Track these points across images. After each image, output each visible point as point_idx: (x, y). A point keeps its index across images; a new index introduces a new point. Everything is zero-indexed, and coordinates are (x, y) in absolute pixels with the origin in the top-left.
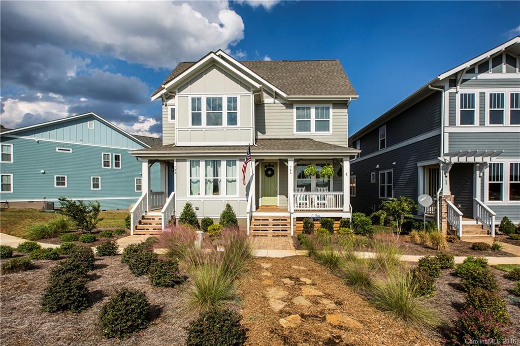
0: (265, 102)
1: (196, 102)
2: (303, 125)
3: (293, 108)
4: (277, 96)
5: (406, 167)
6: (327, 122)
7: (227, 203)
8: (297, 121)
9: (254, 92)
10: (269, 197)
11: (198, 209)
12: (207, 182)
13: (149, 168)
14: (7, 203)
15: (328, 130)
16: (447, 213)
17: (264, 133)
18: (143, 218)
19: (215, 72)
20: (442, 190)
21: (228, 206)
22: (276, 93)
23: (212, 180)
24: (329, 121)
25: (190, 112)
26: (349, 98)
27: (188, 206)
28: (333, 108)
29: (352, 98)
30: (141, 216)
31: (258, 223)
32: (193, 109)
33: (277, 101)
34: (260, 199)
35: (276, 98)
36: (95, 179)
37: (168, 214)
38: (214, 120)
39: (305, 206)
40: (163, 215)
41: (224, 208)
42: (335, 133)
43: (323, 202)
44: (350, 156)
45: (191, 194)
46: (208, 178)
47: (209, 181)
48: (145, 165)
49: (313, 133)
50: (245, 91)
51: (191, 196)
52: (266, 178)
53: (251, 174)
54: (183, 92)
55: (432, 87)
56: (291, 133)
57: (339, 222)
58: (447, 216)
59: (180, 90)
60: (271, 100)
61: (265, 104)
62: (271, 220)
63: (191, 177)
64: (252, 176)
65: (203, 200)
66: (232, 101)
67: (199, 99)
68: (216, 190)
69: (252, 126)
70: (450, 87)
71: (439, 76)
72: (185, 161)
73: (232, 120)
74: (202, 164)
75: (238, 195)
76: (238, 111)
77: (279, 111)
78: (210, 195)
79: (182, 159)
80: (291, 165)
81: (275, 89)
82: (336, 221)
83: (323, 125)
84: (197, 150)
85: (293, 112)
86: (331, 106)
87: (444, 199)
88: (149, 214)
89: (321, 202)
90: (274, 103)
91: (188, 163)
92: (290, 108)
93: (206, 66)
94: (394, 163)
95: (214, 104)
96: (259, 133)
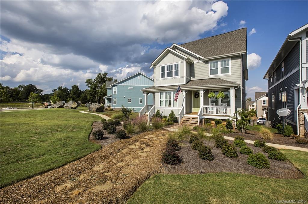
0: (194, 62)
1: (163, 68)
2: (214, 71)
3: (208, 63)
4: (200, 59)
5: (291, 90)
6: (228, 68)
7: (171, 110)
8: (211, 70)
9: (185, 60)
10: (197, 108)
11: (162, 112)
12: (166, 101)
13: (147, 95)
14: (115, 108)
15: (229, 72)
16: (304, 121)
17: (194, 77)
18: (144, 114)
19: (170, 54)
20: (301, 106)
21: (172, 111)
22: (199, 58)
23: (168, 100)
24: (229, 67)
25: (161, 72)
26: (240, 53)
27: (158, 111)
28: (231, 60)
29: (242, 53)
30: (143, 114)
31: (185, 119)
32: (162, 71)
33: (200, 61)
34: (192, 109)
35: (200, 60)
36: (141, 99)
37: (151, 114)
38: (169, 74)
39: (212, 113)
40: (149, 114)
41: (170, 112)
42: (232, 74)
43: (222, 111)
44: (234, 86)
45: (161, 106)
46: (167, 99)
47: (167, 100)
48: (145, 95)
49: (219, 75)
50: (182, 61)
51: (160, 107)
52: (195, 99)
53: (184, 98)
54: (159, 65)
55: (290, 39)
56: (207, 76)
57: (226, 122)
58: (304, 123)
59: (157, 64)
60: (197, 61)
61: (195, 64)
62: (191, 119)
63: (161, 99)
64: (184, 99)
65: (164, 108)
66: (177, 66)
67: (164, 67)
68: (170, 104)
69: (184, 76)
70: (306, 36)
71: (291, 33)
72: (158, 92)
73: (177, 74)
74: (164, 93)
75: (178, 107)
76: (179, 70)
77: (202, 66)
78: (168, 107)
79: (157, 92)
80: (202, 93)
81: (198, 56)
82: (223, 121)
83: (225, 70)
84: (163, 88)
85: (208, 66)
86: (230, 59)
87: (302, 111)
88: (146, 113)
89: (221, 111)
90: (199, 62)
91: (159, 93)
92: (207, 64)
93: (167, 52)
94: (286, 87)
95: (170, 68)
96: (191, 77)
